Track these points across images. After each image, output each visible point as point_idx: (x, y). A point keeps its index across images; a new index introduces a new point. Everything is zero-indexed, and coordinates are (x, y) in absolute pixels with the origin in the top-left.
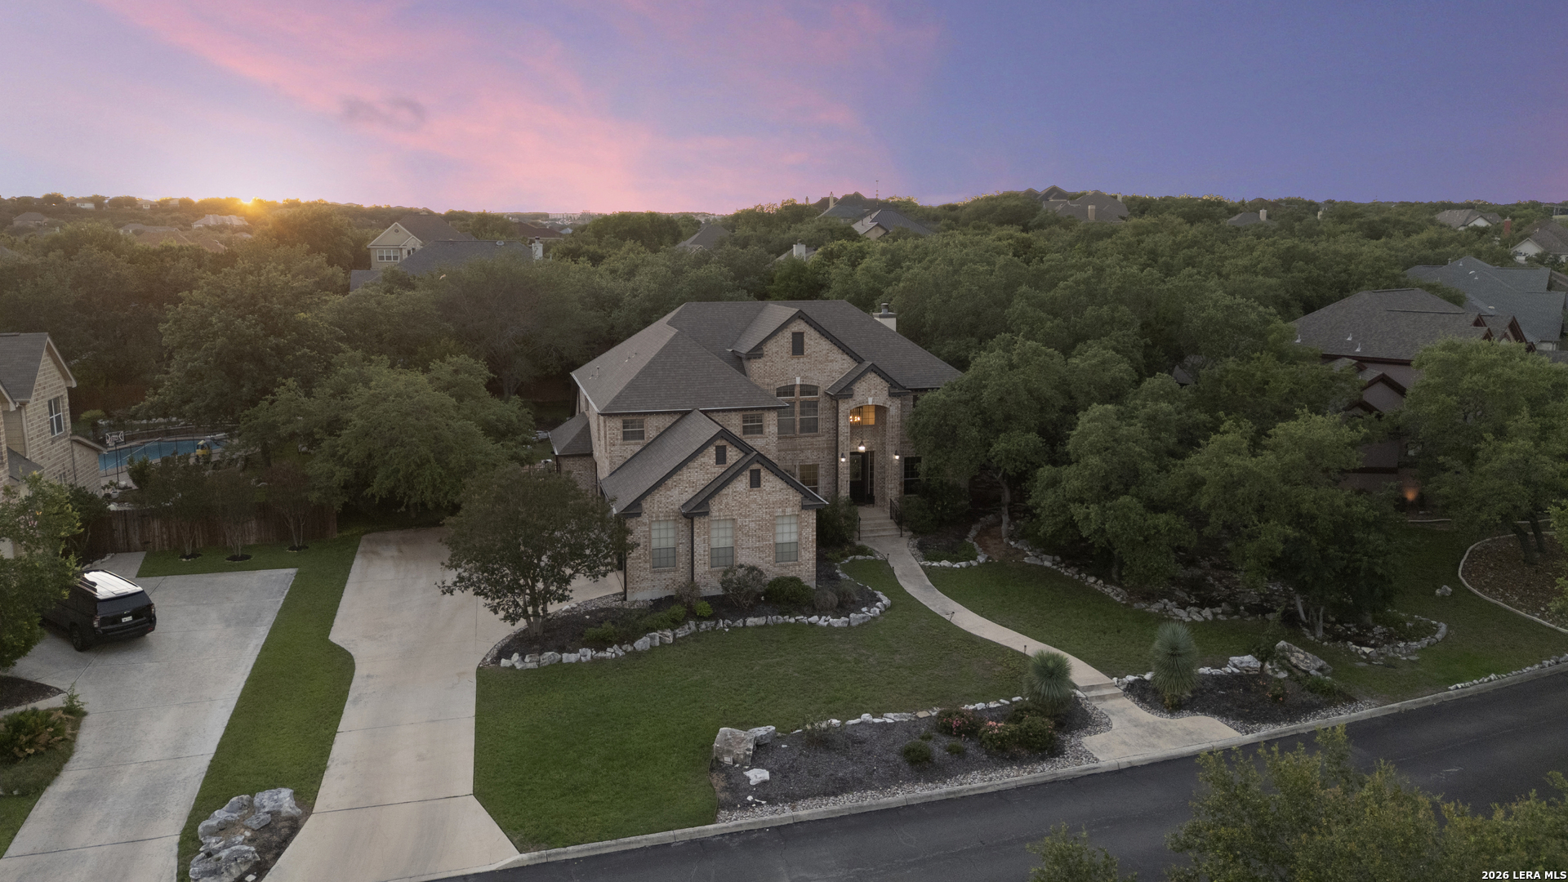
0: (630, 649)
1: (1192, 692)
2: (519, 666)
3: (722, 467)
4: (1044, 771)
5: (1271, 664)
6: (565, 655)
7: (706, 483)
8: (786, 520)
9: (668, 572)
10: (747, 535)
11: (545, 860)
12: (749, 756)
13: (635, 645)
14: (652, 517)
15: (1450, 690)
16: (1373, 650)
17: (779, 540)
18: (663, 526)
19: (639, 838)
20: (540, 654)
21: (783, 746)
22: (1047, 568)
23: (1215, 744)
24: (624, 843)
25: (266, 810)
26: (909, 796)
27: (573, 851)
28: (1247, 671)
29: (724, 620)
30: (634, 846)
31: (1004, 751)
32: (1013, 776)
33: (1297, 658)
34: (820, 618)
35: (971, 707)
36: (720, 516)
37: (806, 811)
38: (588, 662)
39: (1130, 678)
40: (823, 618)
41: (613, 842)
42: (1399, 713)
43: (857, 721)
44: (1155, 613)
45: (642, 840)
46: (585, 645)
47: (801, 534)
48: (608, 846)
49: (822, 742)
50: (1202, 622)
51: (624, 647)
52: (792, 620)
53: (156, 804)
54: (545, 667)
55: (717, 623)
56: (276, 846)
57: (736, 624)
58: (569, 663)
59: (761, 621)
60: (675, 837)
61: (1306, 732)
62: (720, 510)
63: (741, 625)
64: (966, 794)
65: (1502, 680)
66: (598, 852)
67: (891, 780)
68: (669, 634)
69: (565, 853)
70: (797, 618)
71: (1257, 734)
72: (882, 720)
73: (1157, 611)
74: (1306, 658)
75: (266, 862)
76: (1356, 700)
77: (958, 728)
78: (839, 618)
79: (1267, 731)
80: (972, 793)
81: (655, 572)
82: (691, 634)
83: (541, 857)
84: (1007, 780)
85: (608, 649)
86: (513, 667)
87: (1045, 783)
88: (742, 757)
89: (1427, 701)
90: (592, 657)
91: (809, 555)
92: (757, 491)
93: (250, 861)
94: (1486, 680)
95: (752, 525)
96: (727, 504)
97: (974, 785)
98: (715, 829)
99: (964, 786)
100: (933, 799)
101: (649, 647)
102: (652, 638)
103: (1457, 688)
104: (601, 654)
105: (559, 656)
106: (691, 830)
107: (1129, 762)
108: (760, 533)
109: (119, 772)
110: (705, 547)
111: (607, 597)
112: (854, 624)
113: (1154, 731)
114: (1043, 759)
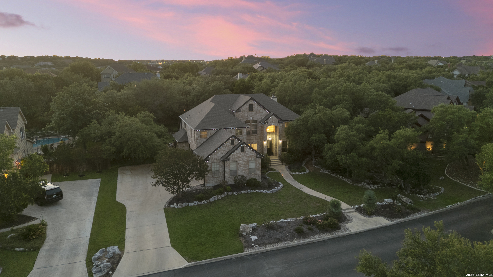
0: (208, 201)
1: (375, 210)
2: (176, 207)
3: (233, 146)
4: (336, 234)
5: (396, 201)
6: (189, 204)
7: (228, 151)
8: (252, 162)
9: (217, 177)
10: (240, 166)
11: (196, 265)
12: (251, 232)
13: (210, 200)
14: (212, 161)
15: (447, 207)
16: (424, 196)
17: (250, 167)
18: (215, 164)
19: (223, 257)
20: (182, 204)
21: (260, 229)
22: (327, 174)
23: (383, 225)
24: (219, 259)
25: (111, 252)
26: (299, 243)
27: (204, 262)
28: (389, 203)
29: (235, 192)
30: (221, 260)
31: (324, 229)
32: (327, 236)
33: (404, 199)
34: (263, 191)
35: (312, 216)
36: (232, 161)
37: (270, 247)
38: (196, 205)
39: (357, 206)
40: (264, 190)
41: (215, 259)
42: (433, 214)
43: (280, 221)
44: (360, 186)
45: (223, 258)
46: (195, 200)
47: (256, 165)
48: (214, 260)
49: (270, 228)
50: (374, 189)
51: (207, 201)
52: (255, 191)
53: (76, 252)
54: (184, 207)
55: (233, 193)
56: (116, 263)
57: (239, 193)
58: (191, 206)
59: (246, 192)
60: (233, 256)
61: (408, 220)
62: (233, 159)
63: (240, 193)
64: (315, 242)
65: (461, 204)
66: (211, 262)
67: (292, 238)
68: (219, 196)
69: (202, 262)
70: (256, 191)
71: (394, 222)
72: (287, 221)
73: (361, 186)
74: (406, 199)
75: (114, 267)
76: (421, 211)
77: (310, 222)
78: (269, 190)
79: (397, 221)
80: (316, 241)
81: (213, 178)
82: (226, 196)
83: (195, 264)
84: (326, 237)
85: (202, 201)
86: (174, 207)
87: (336, 238)
88: (249, 233)
89: (441, 210)
90: (198, 204)
91: (259, 172)
92: (243, 153)
93: (110, 267)
94: (456, 204)
95: (242, 163)
96: (235, 157)
97: (317, 239)
98: (244, 254)
99: (314, 239)
100: (305, 243)
101: (214, 200)
102: (215, 198)
103: (449, 207)
104: (200, 203)
105: (188, 204)
106: (237, 254)
107: (360, 231)
108: (244, 165)
109: (62, 243)
110: (228, 170)
111: (199, 185)
112: (274, 192)
113: (365, 221)
114: (335, 231)
